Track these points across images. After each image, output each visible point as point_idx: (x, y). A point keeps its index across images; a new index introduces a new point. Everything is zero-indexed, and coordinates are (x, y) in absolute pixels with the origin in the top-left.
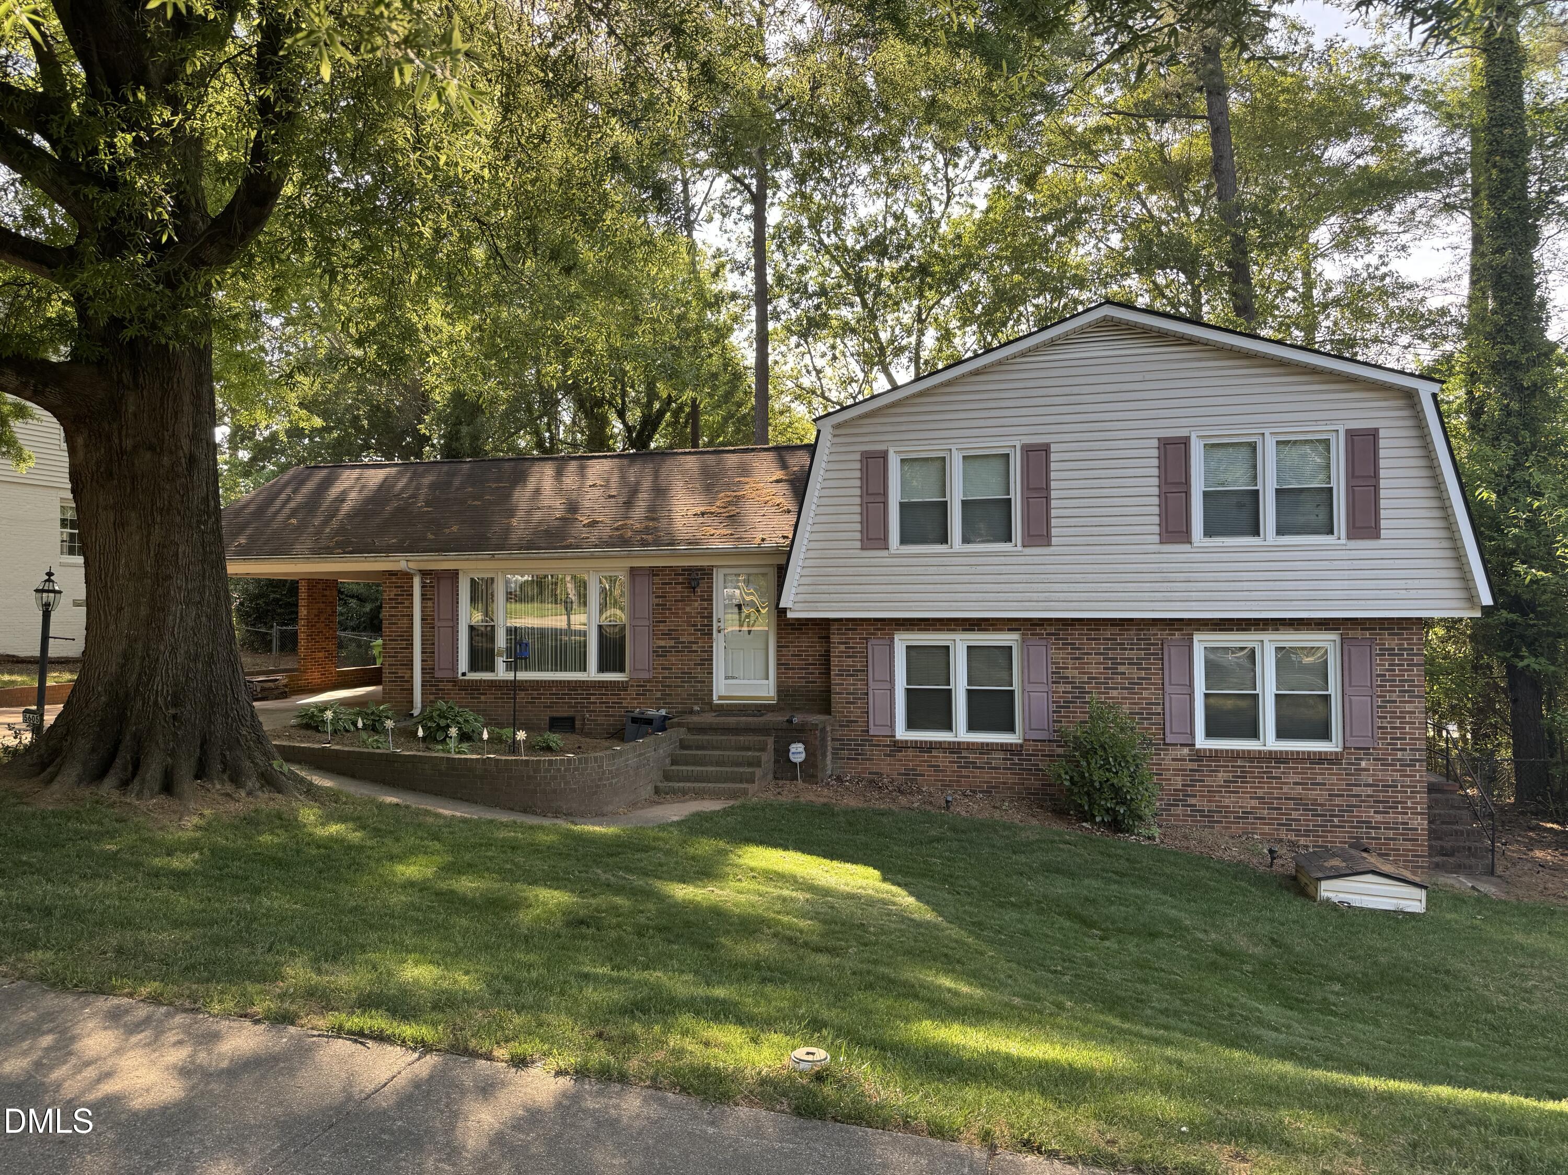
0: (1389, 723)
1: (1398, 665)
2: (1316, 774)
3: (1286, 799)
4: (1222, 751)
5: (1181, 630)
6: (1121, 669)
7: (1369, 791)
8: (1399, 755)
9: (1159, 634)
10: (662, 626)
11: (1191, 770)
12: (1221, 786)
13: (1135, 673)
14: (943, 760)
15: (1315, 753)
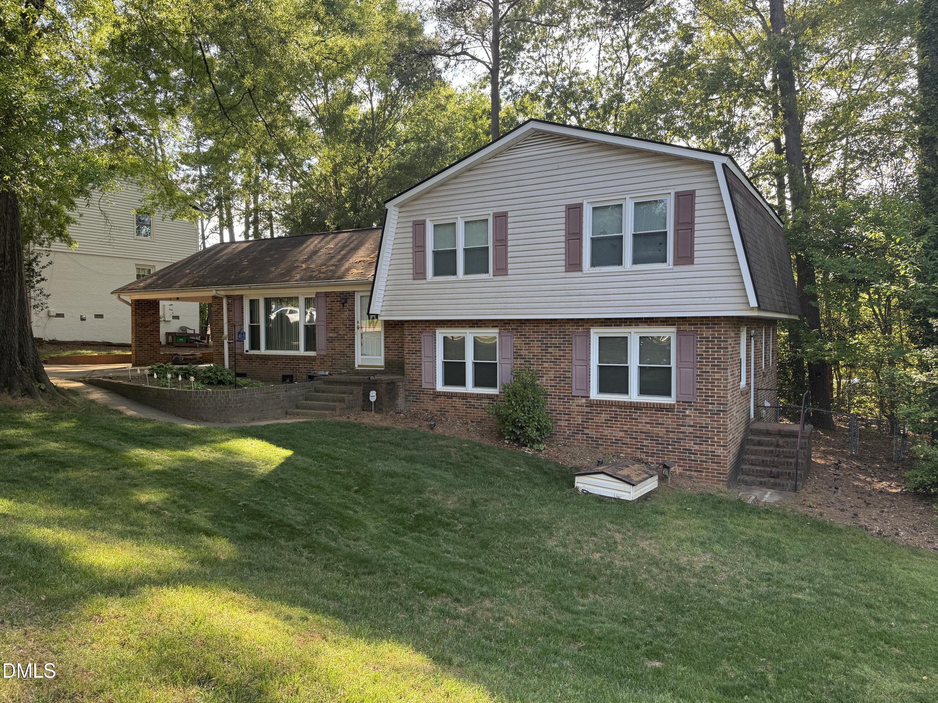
0: (704, 386)
1: (711, 348)
2: (659, 417)
3: (641, 432)
4: (603, 401)
5: (583, 326)
6: (550, 350)
7: (691, 430)
8: (710, 407)
9: (570, 328)
10: (331, 326)
11: (587, 412)
12: (603, 423)
13: (557, 353)
14: (459, 403)
15: (657, 404)
